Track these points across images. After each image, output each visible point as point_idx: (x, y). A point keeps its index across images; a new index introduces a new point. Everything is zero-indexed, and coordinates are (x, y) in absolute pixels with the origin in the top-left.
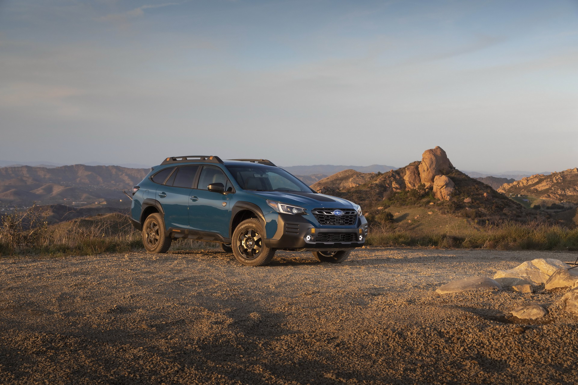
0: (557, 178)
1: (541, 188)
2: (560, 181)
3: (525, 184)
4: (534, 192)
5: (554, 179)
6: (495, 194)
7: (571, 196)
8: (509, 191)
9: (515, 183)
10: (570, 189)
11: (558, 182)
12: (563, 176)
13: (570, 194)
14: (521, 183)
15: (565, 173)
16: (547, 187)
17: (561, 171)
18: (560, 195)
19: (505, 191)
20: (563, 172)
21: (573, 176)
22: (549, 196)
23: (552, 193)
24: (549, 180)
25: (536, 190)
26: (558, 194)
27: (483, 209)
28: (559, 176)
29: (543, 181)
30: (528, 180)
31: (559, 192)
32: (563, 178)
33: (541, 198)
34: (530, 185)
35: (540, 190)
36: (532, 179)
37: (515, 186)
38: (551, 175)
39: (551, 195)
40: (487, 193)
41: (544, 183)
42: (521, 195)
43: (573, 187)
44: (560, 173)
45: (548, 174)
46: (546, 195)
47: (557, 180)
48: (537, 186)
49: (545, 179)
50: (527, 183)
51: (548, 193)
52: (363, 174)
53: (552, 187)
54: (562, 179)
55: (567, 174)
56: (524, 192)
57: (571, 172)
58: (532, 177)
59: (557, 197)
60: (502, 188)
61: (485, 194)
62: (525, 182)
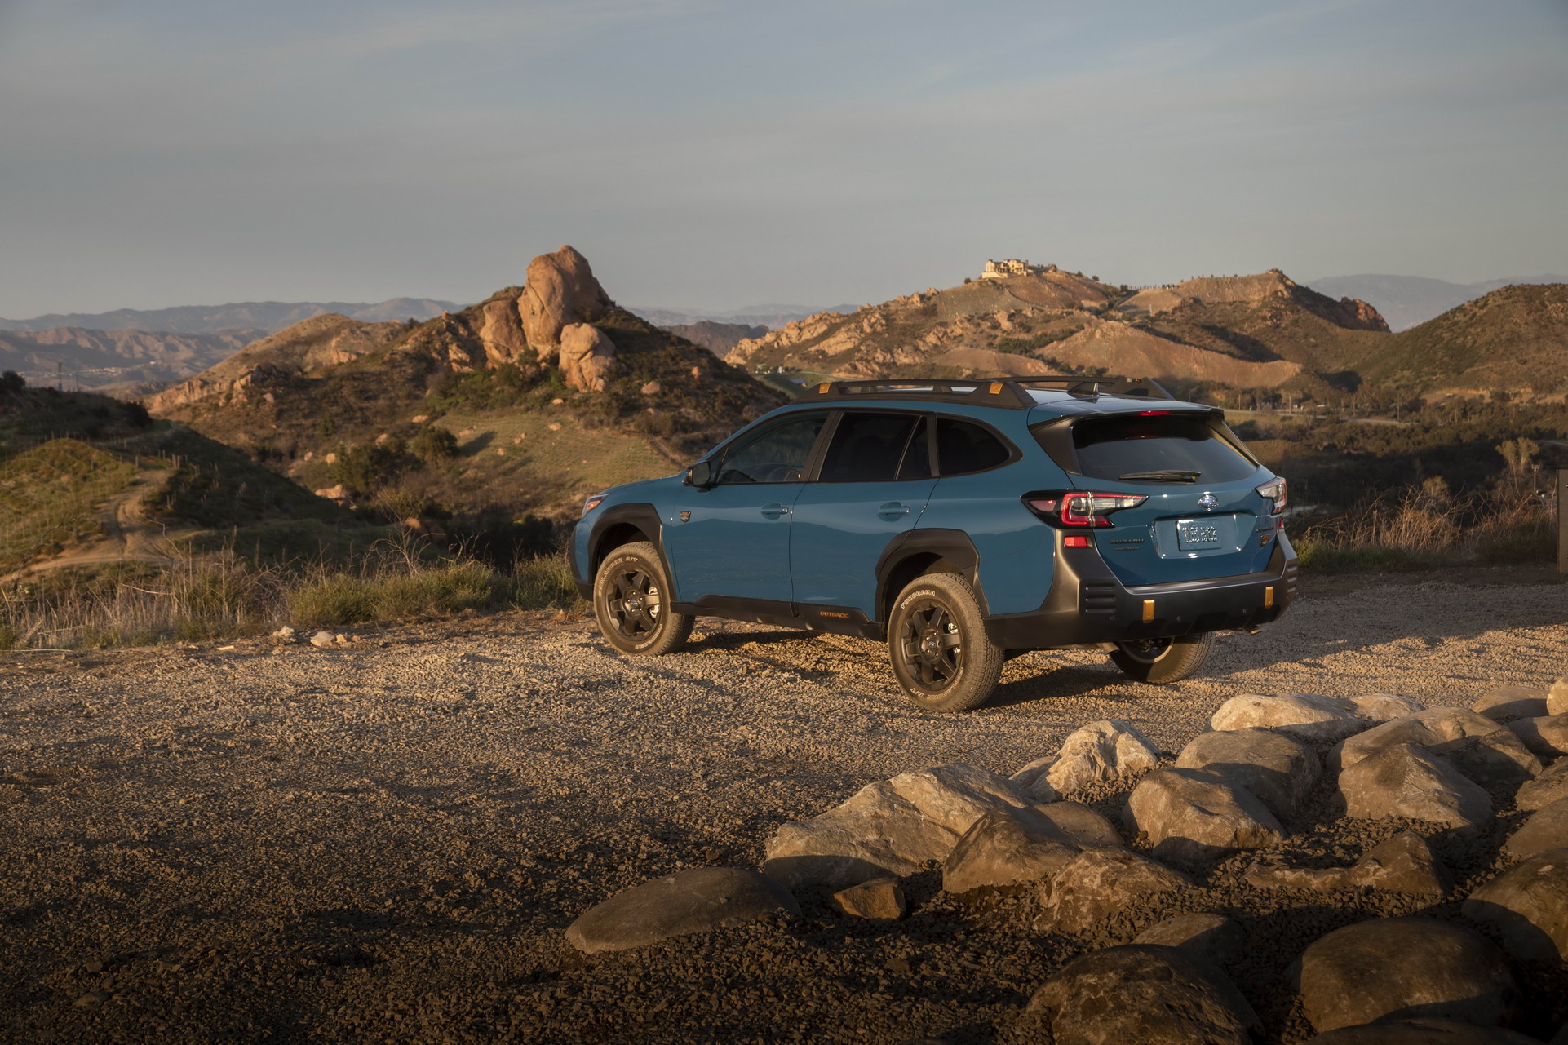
0: (873, 320)
1: (833, 348)
2: (879, 328)
3: (794, 340)
4: (818, 360)
5: (865, 323)
6: (719, 369)
7: (909, 365)
8: (755, 358)
9: (769, 338)
10: (906, 348)
11: (875, 332)
12: (888, 315)
13: (906, 361)
14: (784, 337)
15: (892, 308)
16: (849, 345)
17: (881, 302)
18: (880, 365)
19: (746, 359)
20: (886, 305)
21: (912, 315)
22: (855, 368)
23: (861, 359)
24: (853, 326)
25: (823, 353)
26: (878, 363)
27: (691, 411)
28: (877, 315)
29: (839, 329)
30: (800, 329)
31: (879, 356)
32: (887, 320)
33: (835, 375)
34: (807, 341)
35: (831, 352)
36: (811, 324)
37: (769, 345)
38: (858, 315)
39: (860, 366)
40: (701, 367)
41: (841, 336)
42: (786, 369)
43: (911, 344)
44: (879, 307)
45: (850, 312)
46: (847, 366)
47: (872, 326)
48: (824, 342)
49: (843, 324)
50: (800, 335)
51: (851, 359)
52: (369, 324)
53: (861, 344)
54: (883, 322)
55: (897, 311)
56: (791, 361)
57: (906, 304)
58: (810, 320)
59: (873, 371)
60: (738, 351)
61: (695, 371)
62: (794, 333)
